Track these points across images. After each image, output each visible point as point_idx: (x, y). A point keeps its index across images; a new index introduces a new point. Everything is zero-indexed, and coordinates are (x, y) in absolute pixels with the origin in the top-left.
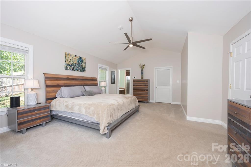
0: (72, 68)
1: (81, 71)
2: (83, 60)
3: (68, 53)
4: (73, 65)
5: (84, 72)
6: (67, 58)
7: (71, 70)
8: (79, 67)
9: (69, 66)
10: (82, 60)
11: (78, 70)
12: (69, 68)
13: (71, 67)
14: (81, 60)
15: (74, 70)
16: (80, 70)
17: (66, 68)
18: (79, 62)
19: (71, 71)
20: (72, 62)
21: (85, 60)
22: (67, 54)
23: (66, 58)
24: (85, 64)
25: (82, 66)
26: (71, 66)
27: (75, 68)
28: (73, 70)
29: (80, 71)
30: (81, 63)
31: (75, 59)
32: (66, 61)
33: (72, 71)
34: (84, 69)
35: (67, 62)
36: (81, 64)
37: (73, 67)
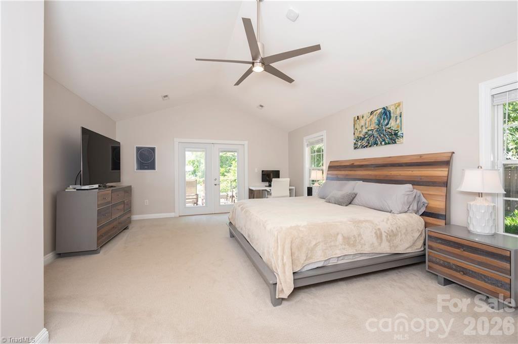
0: (364, 143)
1: (386, 144)
2: (392, 111)
3: (358, 117)
4: (366, 136)
5: (395, 143)
6: (356, 126)
7: (364, 147)
8: (382, 135)
9: (360, 140)
10: (390, 113)
11: (379, 143)
12: (359, 144)
13: (363, 141)
14: (386, 114)
15: (370, 145)
16: (384, 140)
17: (355, 146)
18: (382, 121)
19: (363, 149)
20: (365, 131)
21: (398, 109)
22: (356, 118)
23: (355, 128)
24: (398, 121)
25: (389, 128)
26: (363, 139)
27: (371, 140)
28: (366, 146)
29: (383, 143)
30: (386, 122)
31: (371, 120)
32: (354, 134)
33: (366, 149)
34: (396, 134)
35: (357, 135)
36: (388, 124)
37: (368, 140)
